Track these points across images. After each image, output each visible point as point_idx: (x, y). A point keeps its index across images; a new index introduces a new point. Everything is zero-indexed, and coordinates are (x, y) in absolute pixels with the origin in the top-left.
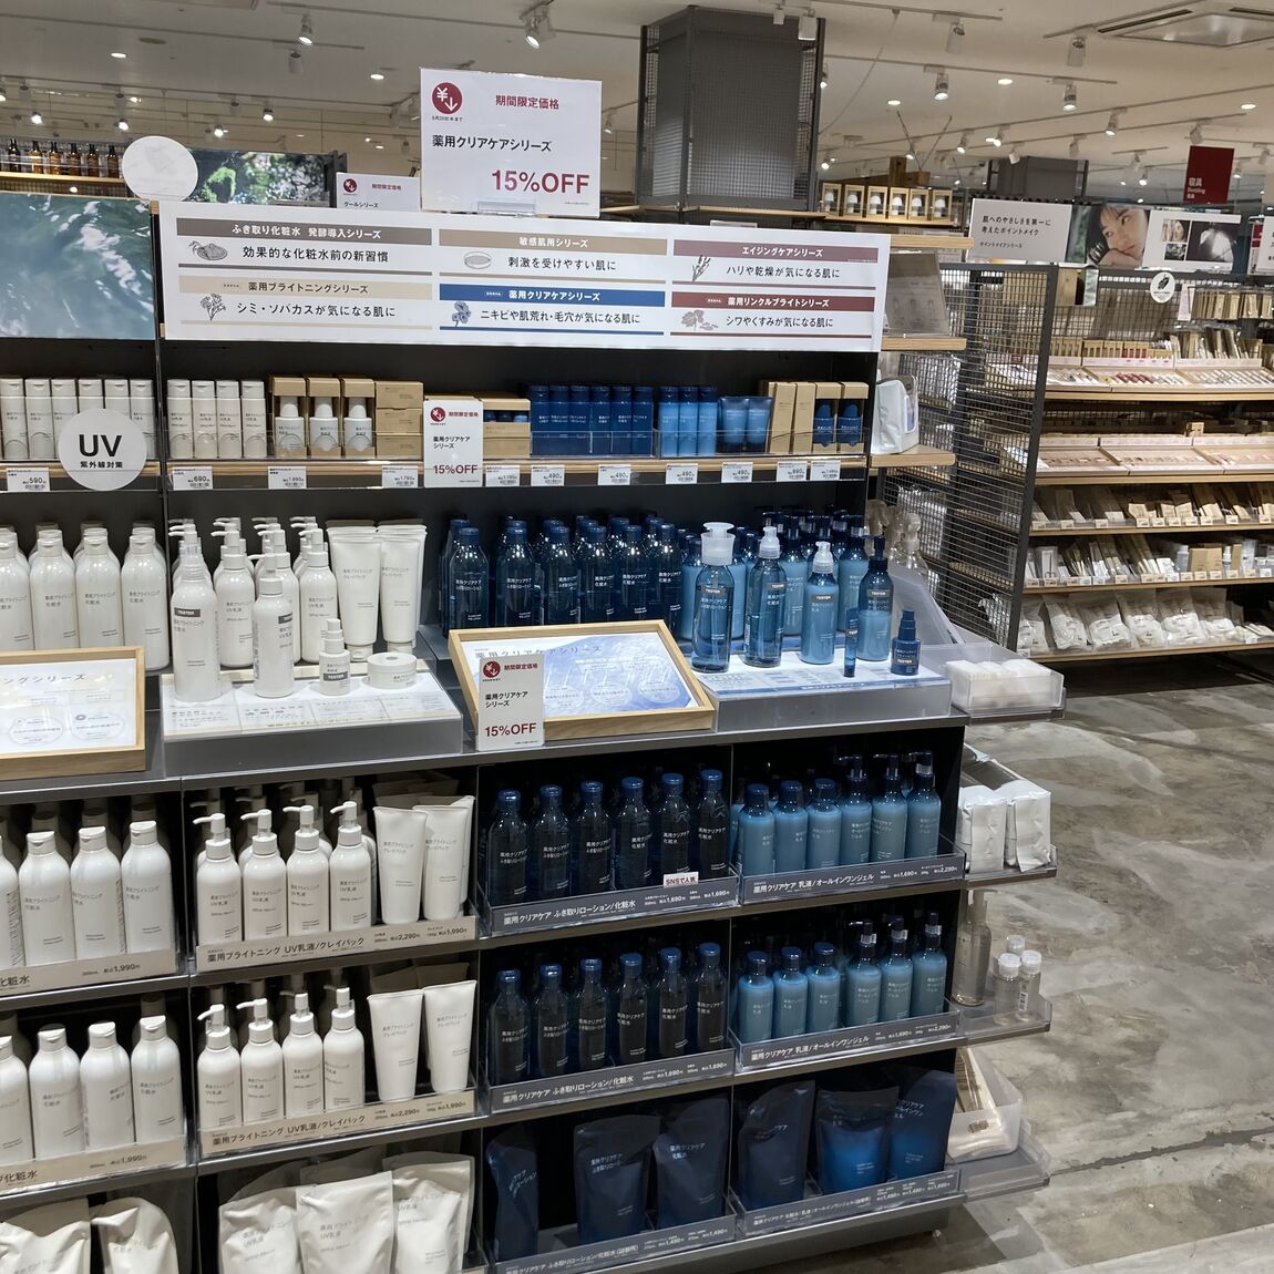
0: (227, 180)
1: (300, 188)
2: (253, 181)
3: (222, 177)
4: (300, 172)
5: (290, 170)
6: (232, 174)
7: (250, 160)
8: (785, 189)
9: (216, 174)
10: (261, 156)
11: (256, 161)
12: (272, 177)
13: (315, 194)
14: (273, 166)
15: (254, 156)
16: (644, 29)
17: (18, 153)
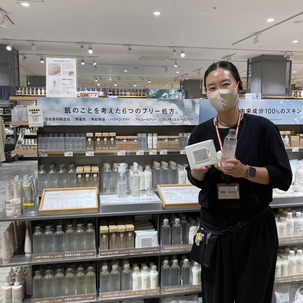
0: (166, 96)
1: (180, 96)
2: (171, 96)
3: (165, 95)
4: (180, 93)
5: (178, 93)
6: (167, 94)
7: (171, 91)
8: (284, 92)
9: (164, 94)
10: (173, 90)
11: (172, 91)
12: (175, 94)
13: (183, 98)
14: (175, 92)
15: (171, 90)
16: (248, 60)
17: (126, 92)
